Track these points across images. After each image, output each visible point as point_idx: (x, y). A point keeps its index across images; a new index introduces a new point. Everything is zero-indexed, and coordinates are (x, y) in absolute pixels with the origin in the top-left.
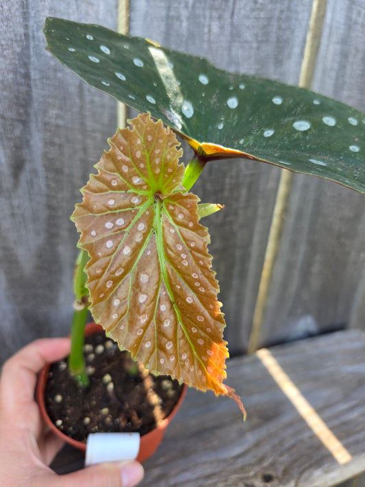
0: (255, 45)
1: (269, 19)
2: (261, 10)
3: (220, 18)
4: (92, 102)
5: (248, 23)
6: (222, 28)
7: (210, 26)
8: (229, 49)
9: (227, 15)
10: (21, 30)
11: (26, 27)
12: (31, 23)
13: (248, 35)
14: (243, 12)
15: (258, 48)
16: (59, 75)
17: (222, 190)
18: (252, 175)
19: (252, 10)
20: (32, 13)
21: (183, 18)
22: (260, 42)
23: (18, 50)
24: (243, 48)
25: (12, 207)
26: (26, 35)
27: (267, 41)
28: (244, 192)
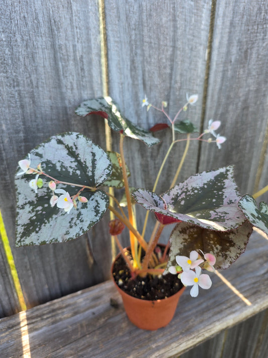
0: (257, 76)
1: (263, 64)
2: (260, 61)
3: (244, 67)
4: (191, 112)
5: (254, 67)
6: (244, 72)
7: (239, 72)
8: (246, 80)
9: (246, 65)
10: (168, 85)
11: (170, 83)
12: (173, 82)
13: (254, 73)
14: (253, 63)
15: (258, 78)
16: (180, 102)
17: (239, 146)
18: (252, 136)
19: (257, 61)
20: (173, 77)
21: (229, 70)
22: (259, 75)
23: (166, 94)
24: (251, 79)
25: (155, 164)
26: (170, 87)
27: (262, 74)
28: (248, 146)
